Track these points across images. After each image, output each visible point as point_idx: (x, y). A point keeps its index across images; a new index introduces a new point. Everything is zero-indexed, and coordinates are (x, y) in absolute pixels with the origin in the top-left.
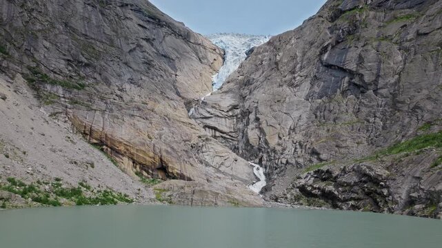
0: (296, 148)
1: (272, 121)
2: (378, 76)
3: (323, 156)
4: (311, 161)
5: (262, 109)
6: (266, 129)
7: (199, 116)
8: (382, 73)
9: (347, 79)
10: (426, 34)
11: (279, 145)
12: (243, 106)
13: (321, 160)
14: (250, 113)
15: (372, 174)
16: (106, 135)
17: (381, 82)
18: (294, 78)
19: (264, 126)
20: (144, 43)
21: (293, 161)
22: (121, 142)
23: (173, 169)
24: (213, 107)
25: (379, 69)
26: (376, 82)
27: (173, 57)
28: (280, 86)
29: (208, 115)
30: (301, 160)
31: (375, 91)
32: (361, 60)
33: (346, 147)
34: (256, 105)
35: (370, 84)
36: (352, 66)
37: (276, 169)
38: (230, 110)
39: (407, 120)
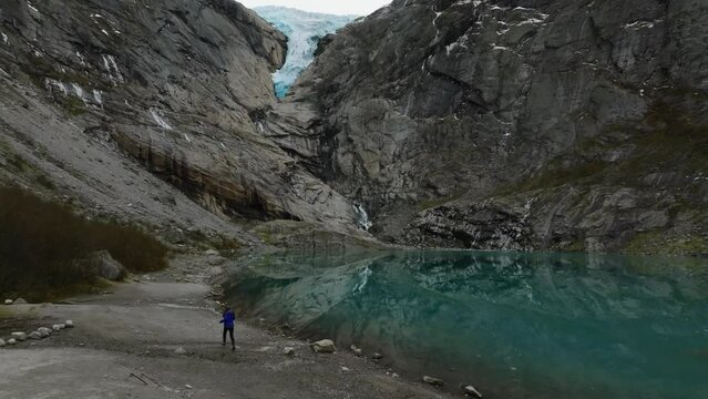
0: (405, 180)
1: (370, 144)
2: (500, 95)
3: (442, 191)
4: (426, 196)
5: (354, 127)
6: (364, 156)
7: (270, 134)
8: (504, 92)
9: (461, 93)
10: (555, 48)
11: (383, 175)
12: (327, 122)
13: (439, 195)
14: (337, 131)
15: (510, 212)
16: (174, 161)
17: (503, 103)
18: (394, 87)
19: (359, 150)
20: (174, 18)
21: (404, 196)
22: (197, 172)
23: (274, 206)
24: (287, 122)
25: (501, 87)
26: (496, 102)
27: (216, 41)
28: (375, 96)
29: (282, 133)
30: (414, 195)
31: (497, 114)
32: (479, 71)
33: (467, 181)
34: (344, 121)
35: (491, 104)
36: (467, 78)
37: (383, 205)
38: (311, 127)
39: (535, 151)
